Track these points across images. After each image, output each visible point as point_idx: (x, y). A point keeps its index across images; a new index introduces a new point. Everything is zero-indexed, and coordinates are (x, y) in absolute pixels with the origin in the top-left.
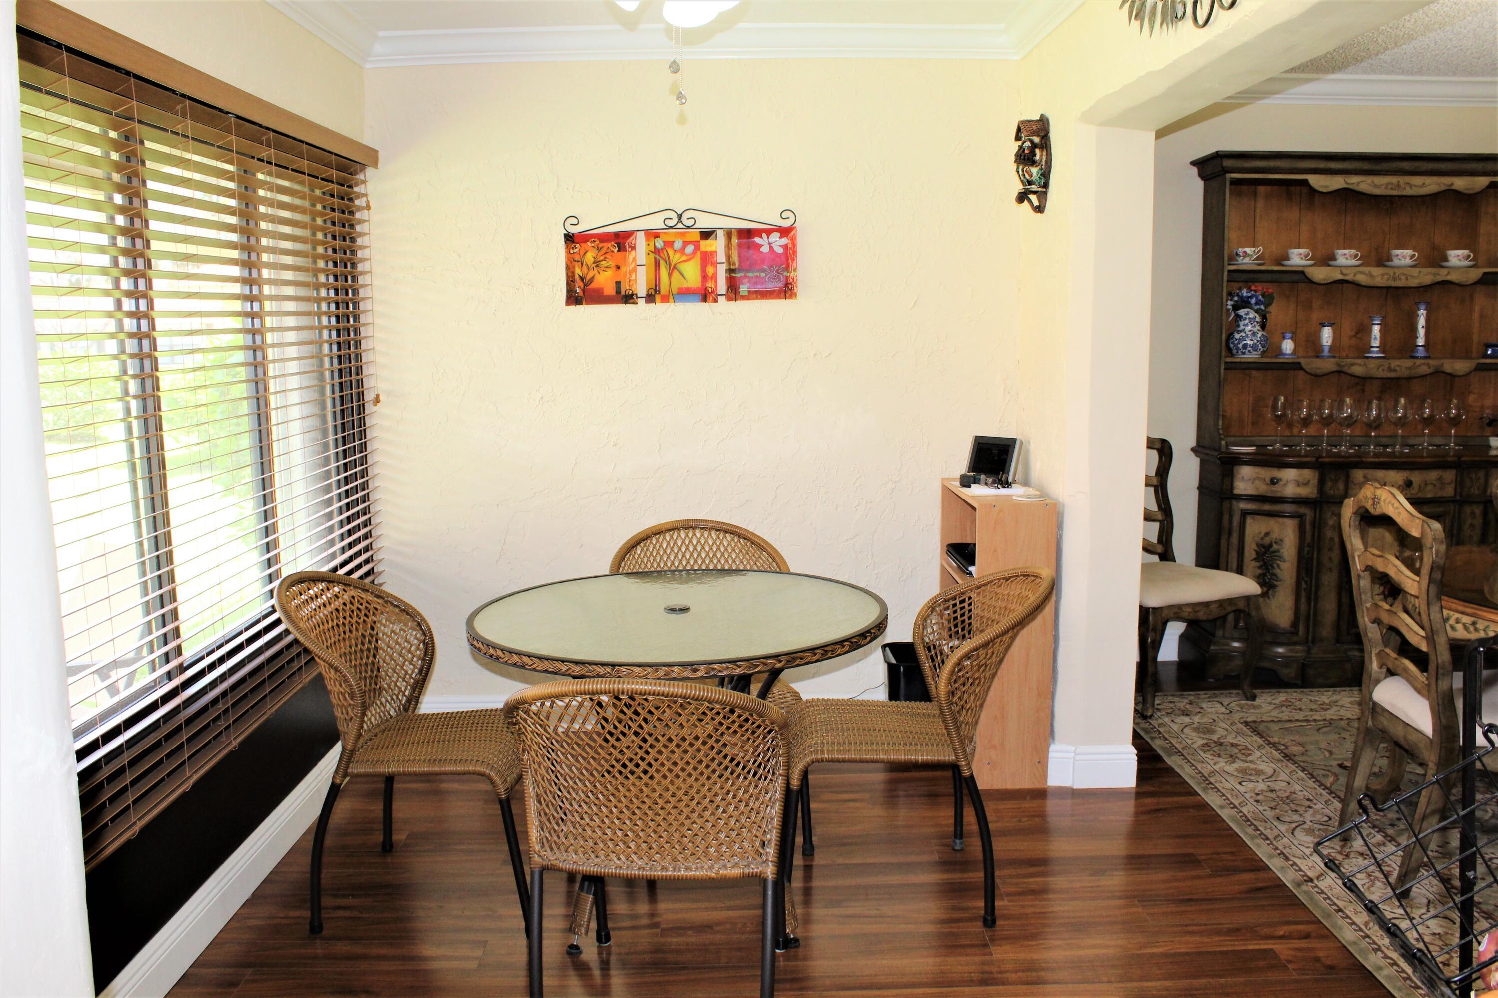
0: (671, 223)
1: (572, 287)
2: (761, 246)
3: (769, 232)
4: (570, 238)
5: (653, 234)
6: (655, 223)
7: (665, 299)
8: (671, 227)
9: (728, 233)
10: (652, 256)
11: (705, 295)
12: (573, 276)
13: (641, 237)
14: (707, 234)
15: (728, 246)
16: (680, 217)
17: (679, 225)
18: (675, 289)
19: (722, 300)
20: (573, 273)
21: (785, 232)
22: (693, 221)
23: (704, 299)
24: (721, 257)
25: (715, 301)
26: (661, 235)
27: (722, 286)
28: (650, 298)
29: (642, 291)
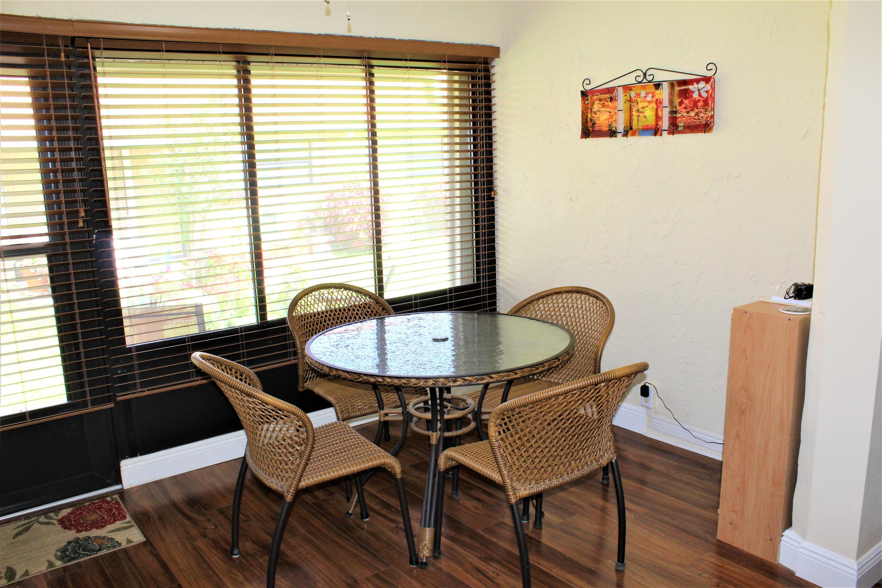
0: (640, 79)
1: (586, 125)
2: (693, 92)
3: (698, 81)
4: (584, 94)
5: (627, 88)
6: (630, 80)
7: (633, 134)
8: (640, 82)
9: (672, 84)
10: (628, 103)
11: (656, 131)
12: (587, 119)
13: (620, 90)
14: (658, 86)
15: (671, 94)
16: (645, 74)
17: (645, 81)
18: (640, 127)
19: (665, 133)
20: (587, 117)
21: (707, 80)
22: (652, 76)
23: (655, 134)
24: (666, 103)
25: (661, 135)
26: (633, 88)
27: (665, 124)
28: (626, 134)
29: (621, 128)
